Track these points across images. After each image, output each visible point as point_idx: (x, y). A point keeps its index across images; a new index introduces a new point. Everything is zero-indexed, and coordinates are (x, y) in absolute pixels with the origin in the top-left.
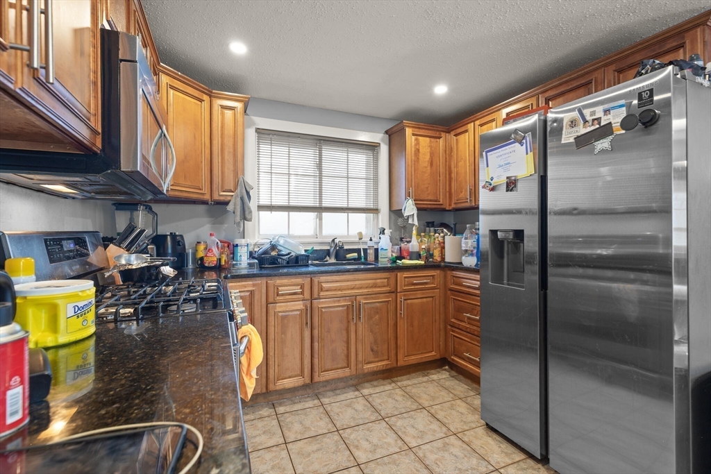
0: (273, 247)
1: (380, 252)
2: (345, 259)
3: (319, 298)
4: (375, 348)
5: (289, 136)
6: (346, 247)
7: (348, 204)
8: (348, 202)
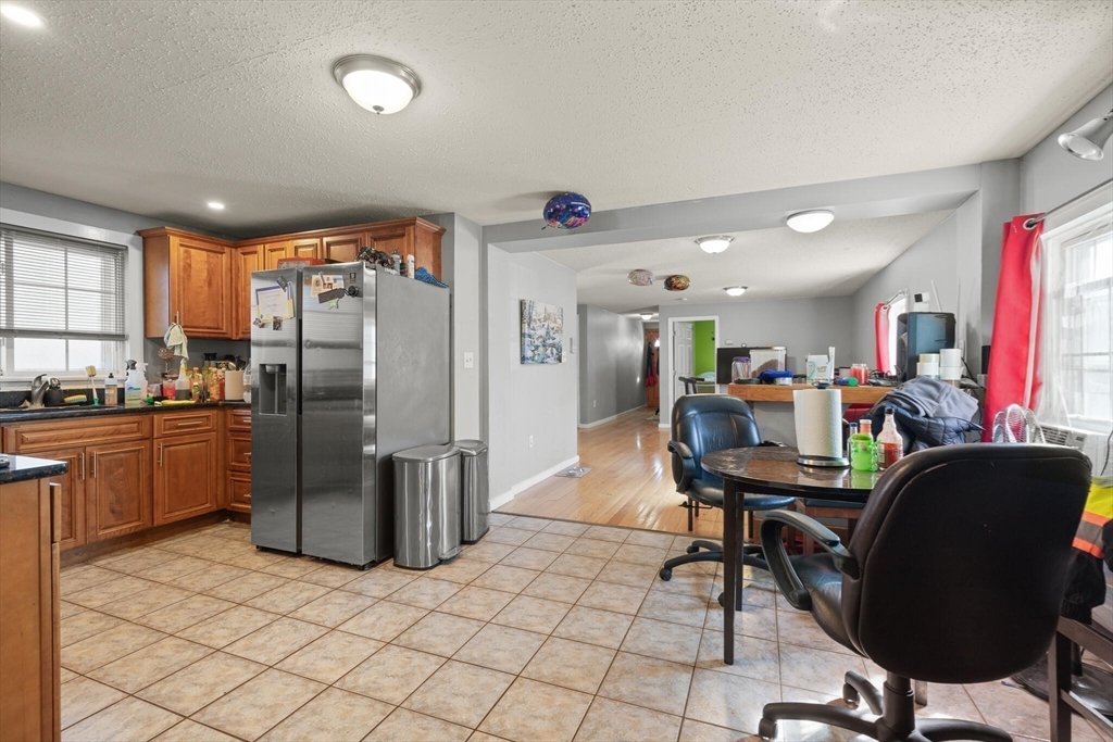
1: (128, 393)
2: (63, 403)
4: (118, 509)
6: (63, 387)
7: (67, 327)
8: (67, 324)
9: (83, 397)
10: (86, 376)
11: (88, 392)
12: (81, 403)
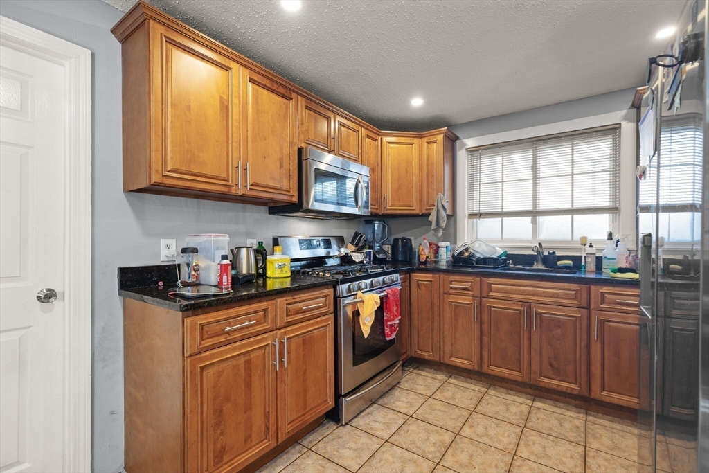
0: (467, 250)
1: (604, 261)
2: (556, 266)
3: (488, 297)
4: (555, 364)
5: (503, 146)
6: (558, 254)
7: (572, 206)
8: (572, 203)
9: (570, 263)
10: (579, 245)
11: (577, 260)
12: (568, 267)
